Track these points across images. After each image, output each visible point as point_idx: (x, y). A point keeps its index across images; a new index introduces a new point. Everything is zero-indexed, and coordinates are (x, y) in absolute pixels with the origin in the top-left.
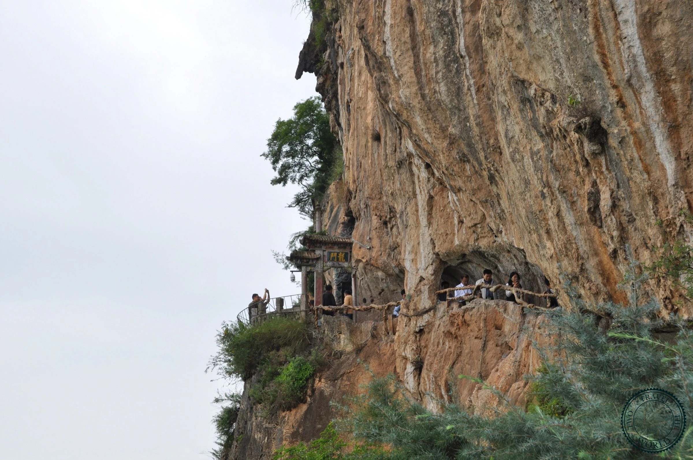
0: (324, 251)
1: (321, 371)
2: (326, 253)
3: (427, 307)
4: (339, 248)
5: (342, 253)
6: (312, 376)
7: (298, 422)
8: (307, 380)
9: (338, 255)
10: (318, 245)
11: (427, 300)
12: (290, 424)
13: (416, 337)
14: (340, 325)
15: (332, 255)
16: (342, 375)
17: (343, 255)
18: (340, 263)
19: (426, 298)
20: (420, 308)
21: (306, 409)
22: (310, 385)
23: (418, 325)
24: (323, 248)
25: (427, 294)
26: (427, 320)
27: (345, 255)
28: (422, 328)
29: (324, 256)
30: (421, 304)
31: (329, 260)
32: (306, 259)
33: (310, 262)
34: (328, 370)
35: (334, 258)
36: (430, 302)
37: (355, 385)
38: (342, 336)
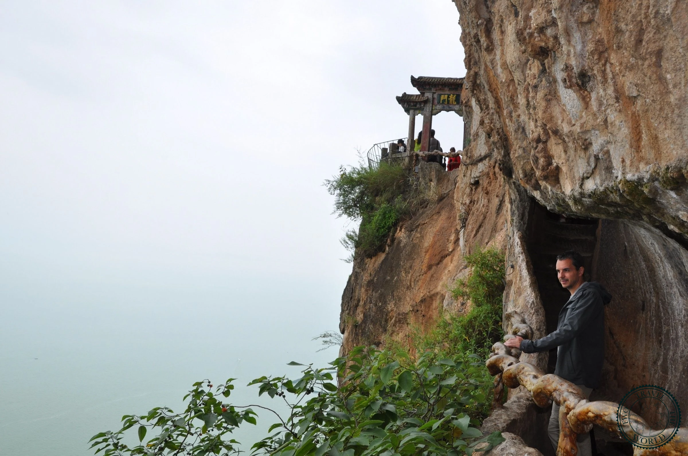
0: (434, 93)
1: (403, 220)
2: (436, 96)
3: (483, 154)
4: (450, 90)
5: (453, 95)
6: (395, 225)
7: (375, 270)
8: (389, 228)
9: (448, 97)
10: (427, 87)
11: (483, 146)
12: (369, 272)
13: (472, 190)
14: (431, 173)
15: (442, 98)
16: (417, 227)
17: (455, 97)
18: (451, 106)
19: (483, 143)
20: (476, 155)
21: (383, 258)
22: (391, 234)
23: (472, 176)
24: (433, 90)
25: (484, 138)
26: (481, 170)
27: (456, 98)
28: (477, 179)
29: (433, 98)
30: (477, 151)
31: (439, 103)
32: (413, 102)
33: (418, 106)
34: (410, 220)
35: (444, 100)
36: (487, 148)
37: (423, 239)
38: (432, 184)
